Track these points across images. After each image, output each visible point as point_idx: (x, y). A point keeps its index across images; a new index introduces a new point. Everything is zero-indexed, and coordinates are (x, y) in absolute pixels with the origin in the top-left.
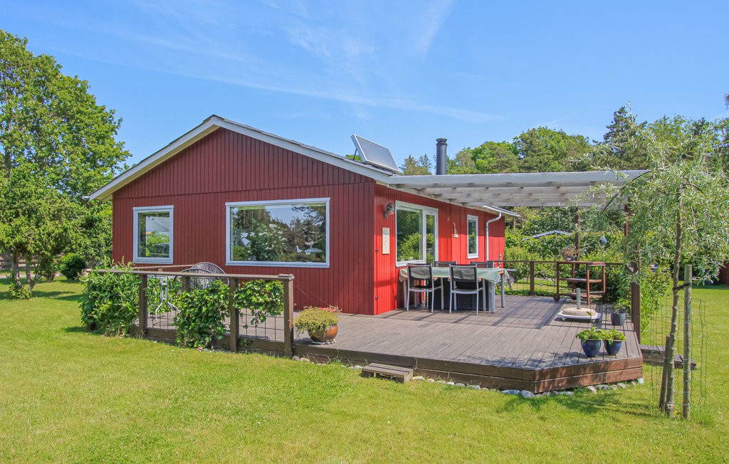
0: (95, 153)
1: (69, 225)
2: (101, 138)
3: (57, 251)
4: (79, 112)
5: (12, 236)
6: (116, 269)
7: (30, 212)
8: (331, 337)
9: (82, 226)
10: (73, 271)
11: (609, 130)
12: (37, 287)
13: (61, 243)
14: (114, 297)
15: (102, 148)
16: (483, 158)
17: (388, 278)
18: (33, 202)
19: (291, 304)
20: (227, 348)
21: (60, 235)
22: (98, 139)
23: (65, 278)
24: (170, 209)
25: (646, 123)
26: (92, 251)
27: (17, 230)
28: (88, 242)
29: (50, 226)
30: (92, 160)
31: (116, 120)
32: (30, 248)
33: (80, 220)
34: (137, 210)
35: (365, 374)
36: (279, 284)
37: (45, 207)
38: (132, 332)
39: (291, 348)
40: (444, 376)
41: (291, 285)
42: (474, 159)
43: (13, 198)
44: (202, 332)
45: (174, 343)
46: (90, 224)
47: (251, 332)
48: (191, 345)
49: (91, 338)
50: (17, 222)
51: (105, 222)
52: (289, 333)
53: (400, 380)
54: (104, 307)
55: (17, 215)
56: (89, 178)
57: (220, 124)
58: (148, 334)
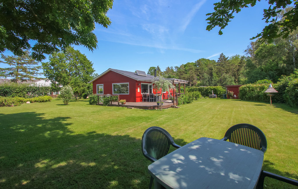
0: (88, 71)
1: (85, 88)
2: (89, 68)
3: (83, 93)
4: (85, 63)
5: (76, 90)
6: (94, 95)
7: (78, 86)
8: (125, 104)
9: (87, 88)
10: (85, 97)
11: (219, 59)
12: (79, 100)
13: (84, 91)
14: (94, 99)
15: (89, 70)
16: (187, 67)
17: (139, 96)
18: (79, 84)
19: (119, 99)
20: (110, 106)
21: (84, 90)
22: (88, 68)
23: (83, 98)
24: (103, 85)
25: (228, 57)
26: (89, 93)
27: (76, 89)
28: (88, 91)
29: (82, 88)
30: (87, 73)
31: (92, 64)
32: (79, 92)
33: (87, 87)
34: (97, 85)
35: (127, 108)
36: (117, 96)
37: (81, 84)
38: (97, 104)
39: (119, 105)
40: (138, 108)
41: (119, 96)
42: (184, 67)
43: (75, 83)
44: (107, 104)
45: (103, 106)
46: (89, 88)
47: (114, 104)
48: (105, 106)
49: (91, 105)
50: (76, 87)
51: (91, 87)
52: (119, 103)
53: (132, 108)
54: (92, 101)
55: (76, 86)
56: (86, 77)
57: (111, 70)
58: (99, 105)
